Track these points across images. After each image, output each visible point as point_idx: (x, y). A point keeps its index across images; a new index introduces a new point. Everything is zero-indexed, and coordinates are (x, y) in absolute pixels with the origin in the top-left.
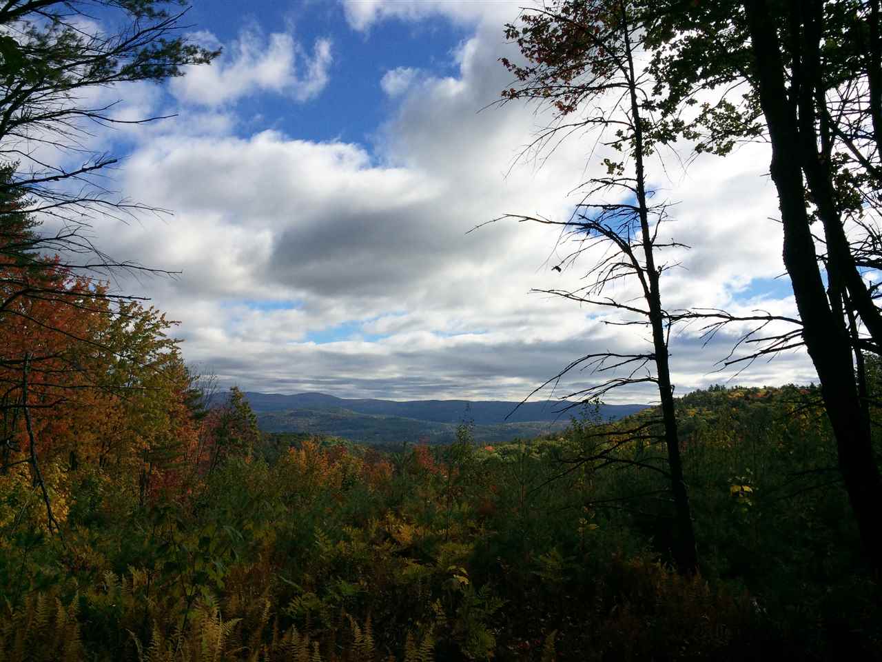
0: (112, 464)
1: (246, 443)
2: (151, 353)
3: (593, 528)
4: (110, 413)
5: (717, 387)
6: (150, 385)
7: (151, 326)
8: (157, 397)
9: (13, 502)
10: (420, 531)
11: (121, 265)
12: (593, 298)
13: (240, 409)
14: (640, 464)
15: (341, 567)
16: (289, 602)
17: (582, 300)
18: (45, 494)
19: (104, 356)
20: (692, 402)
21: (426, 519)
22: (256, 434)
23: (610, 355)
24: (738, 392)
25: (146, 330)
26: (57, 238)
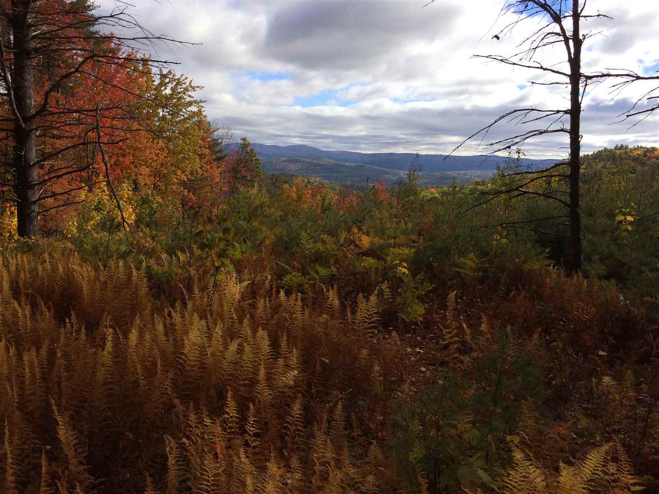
0: (162, 190)
1: (253, 180)
2: (184, 110)
3: (505, 242)
4: (158, 154)
5: (622, 147)
6: (184, 134)
7: (183, 89)
8: (190, 143)
9: (98, 209)
10: (376, 240)
11: (158, 38)
12: (524, 63)
13: (248, 154)
14: (547, 196)
15: (319, 258)
16: (283, 277)
17: (514, 64)
18: (118, 204)
19: (151, 111)
20: (599, 158)
21: (381, 232)
22: (260, 173)
23: (533, 110)
24: (638, 150)
25: (179, 93)
26: (111, 16)
